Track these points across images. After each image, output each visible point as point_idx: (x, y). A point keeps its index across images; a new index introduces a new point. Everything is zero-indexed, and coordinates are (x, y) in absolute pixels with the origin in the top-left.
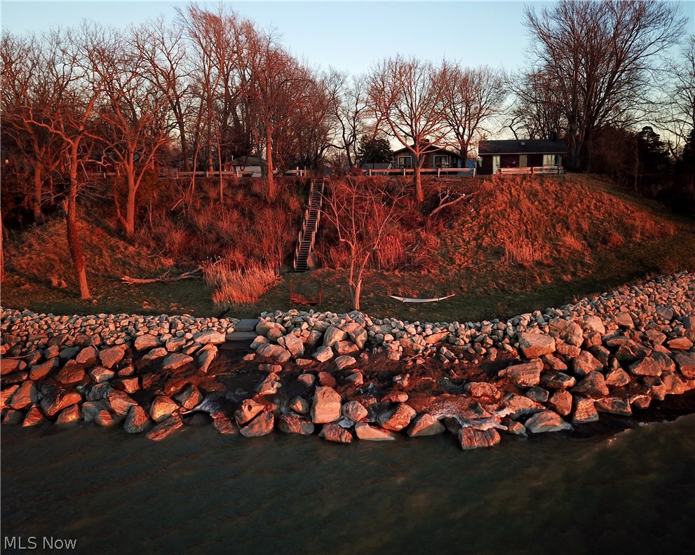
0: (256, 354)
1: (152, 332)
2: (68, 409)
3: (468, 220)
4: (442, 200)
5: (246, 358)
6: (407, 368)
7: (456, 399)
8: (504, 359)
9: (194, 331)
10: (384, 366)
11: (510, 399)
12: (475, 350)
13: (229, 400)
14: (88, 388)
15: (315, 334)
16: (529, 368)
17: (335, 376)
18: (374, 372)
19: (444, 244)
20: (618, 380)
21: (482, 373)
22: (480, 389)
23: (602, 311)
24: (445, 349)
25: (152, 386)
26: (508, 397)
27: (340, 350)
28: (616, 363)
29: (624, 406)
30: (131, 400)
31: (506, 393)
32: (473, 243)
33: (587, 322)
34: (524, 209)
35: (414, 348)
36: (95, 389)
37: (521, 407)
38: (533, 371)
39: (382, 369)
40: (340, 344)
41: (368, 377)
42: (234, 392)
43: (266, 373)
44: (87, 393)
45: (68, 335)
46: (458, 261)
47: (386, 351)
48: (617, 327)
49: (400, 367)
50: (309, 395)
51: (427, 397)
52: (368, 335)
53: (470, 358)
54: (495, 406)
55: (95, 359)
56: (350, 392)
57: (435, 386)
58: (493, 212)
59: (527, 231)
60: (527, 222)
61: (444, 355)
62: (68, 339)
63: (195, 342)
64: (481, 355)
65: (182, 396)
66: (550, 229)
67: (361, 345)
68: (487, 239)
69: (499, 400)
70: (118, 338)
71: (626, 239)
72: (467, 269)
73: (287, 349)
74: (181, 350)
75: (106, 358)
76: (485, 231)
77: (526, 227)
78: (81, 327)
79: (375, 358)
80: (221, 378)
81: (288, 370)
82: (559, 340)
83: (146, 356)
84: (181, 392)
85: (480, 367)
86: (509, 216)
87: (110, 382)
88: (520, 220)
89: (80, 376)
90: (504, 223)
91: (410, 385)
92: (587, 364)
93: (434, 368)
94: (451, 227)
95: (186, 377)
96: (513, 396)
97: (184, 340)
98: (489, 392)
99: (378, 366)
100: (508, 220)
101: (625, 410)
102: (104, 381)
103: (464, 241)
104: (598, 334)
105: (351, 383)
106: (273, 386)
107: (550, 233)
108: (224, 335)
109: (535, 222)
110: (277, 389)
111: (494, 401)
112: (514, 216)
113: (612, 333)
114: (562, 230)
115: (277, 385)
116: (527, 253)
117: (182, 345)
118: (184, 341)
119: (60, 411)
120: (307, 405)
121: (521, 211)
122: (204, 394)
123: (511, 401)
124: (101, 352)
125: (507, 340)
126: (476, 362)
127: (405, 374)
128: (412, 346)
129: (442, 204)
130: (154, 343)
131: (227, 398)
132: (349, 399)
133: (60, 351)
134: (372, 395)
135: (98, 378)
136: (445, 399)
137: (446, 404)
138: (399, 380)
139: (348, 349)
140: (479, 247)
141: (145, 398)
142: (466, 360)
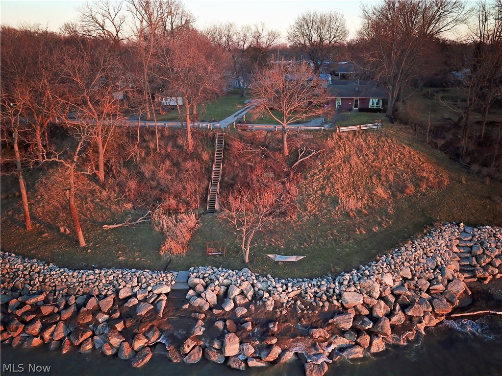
0: (190, 303)
1: (128, 285)
2: (86, 341)
3: (316, 173)
4: (300, 155)
5: (184, 307)
6: (277, 316)
7: (304, 340)
8: (332, 310)
9: (152, 285)
10: (263, 314)
11: (334, 339)
12: (316, 303)
13: (176, 336)
14: (96, 326)
15: (223, 289)
16: (346, 318)
17: (235, 323)
18: (257, 319)
19: (301, 192)
20: (398, 321)
21: (319, 320)
22: (318, 333)
23: (393, 267)
24: (299, 302)
25: (132, 326)
26: (334, 337)
27: (238, 302)
28: (398, 307)
29: (400, 340)
30: (121, 336)
31: (333, 334)
32: (319, 192)
33: (383, 278)
34: (353, 164)
35: (281, 301)
36: (99, 327)
37: (341, 343)
38: (349, 320)
39: (262, 317)
40: (238, 298)
41: (254, 323)
42: (178, 331)
43: (197, 320)
44: (95, 329)
45: (79, 287)
46: (309, 209)
47: (264, 305)
48: (401, 279)
49: (273, 315)
50: (221, 337)
51: (288, 339)
52: (254, 291)
53: (313, 309)
54: (326, 344)
55: (97, 306)
56: (244, 335)
57: (293, 329)
58: (333, 166)
59: (354, 182)
60: (354, 174)
61: (299, 307)
62: (79, 291)
63: (153, 293)
64: (319, 307)
65: (149, 334)
66: (369, 180)
67: (250, 298)
68: (328, 190)
69: (328, 338)
70: (108, 290)
71: (416, 189)
72: (315, 215)
73: (207, 301)
74: (145, 300)
75: (103, 306)
76: (327, 182)
77: (353, 179)
78: (86, 280)
79: (259, 309)
80: (171, 320)
81: (208, 317)
82: (365, 296)
83: (126, 305)
84: (149, 331)
85: (318, 316)
86: (343, 170)
87: (107, 323)
88: (350, 172)
89: (89, 319)
90: (339, 175)
91: (278, 330)
92: (381, 310)
93: (292, 316)
94: (306, 178)
95: (150, 321)
96: (336, 337)
97: (147, 292)
98: (323, 335)
99: (260, 315)
100: (342, 173)
101: (400, 343)
102: (104, 322)
103: (313, 190)
104: (389, 288)
105: (245, 329)
106: (200, 330)
107: (368, 183)
108: (170, 288)
109: (359, 175)
110: (203, 331)
111: (326, 340)
112: (346, 170)
113: (397, 284)
114: (376, 180)
115: (203, 329)
116: (352, 204)
117: (146, 296)
118: (147, 294)
119: (82, 343)
120: (220, 344)
121: (351, 164)
122: (162, 332)
123: (335, 340)
124: (100, 302)
125: (335, 297)
126: (317, 312)
127: (276, 321)
128: (280, 300)
129: (300, 159)
130: (130, 294)
131: (175, 335)
132: (244, 341)
133: (76, 299)
134: (256, 339)
135: (100, 320)
136: (299, 340)
137: (298, 344)
138: (272, 327)
139: (243, 302)
140: (323, 195)
141: (129, 336)
142: (311, 310)
